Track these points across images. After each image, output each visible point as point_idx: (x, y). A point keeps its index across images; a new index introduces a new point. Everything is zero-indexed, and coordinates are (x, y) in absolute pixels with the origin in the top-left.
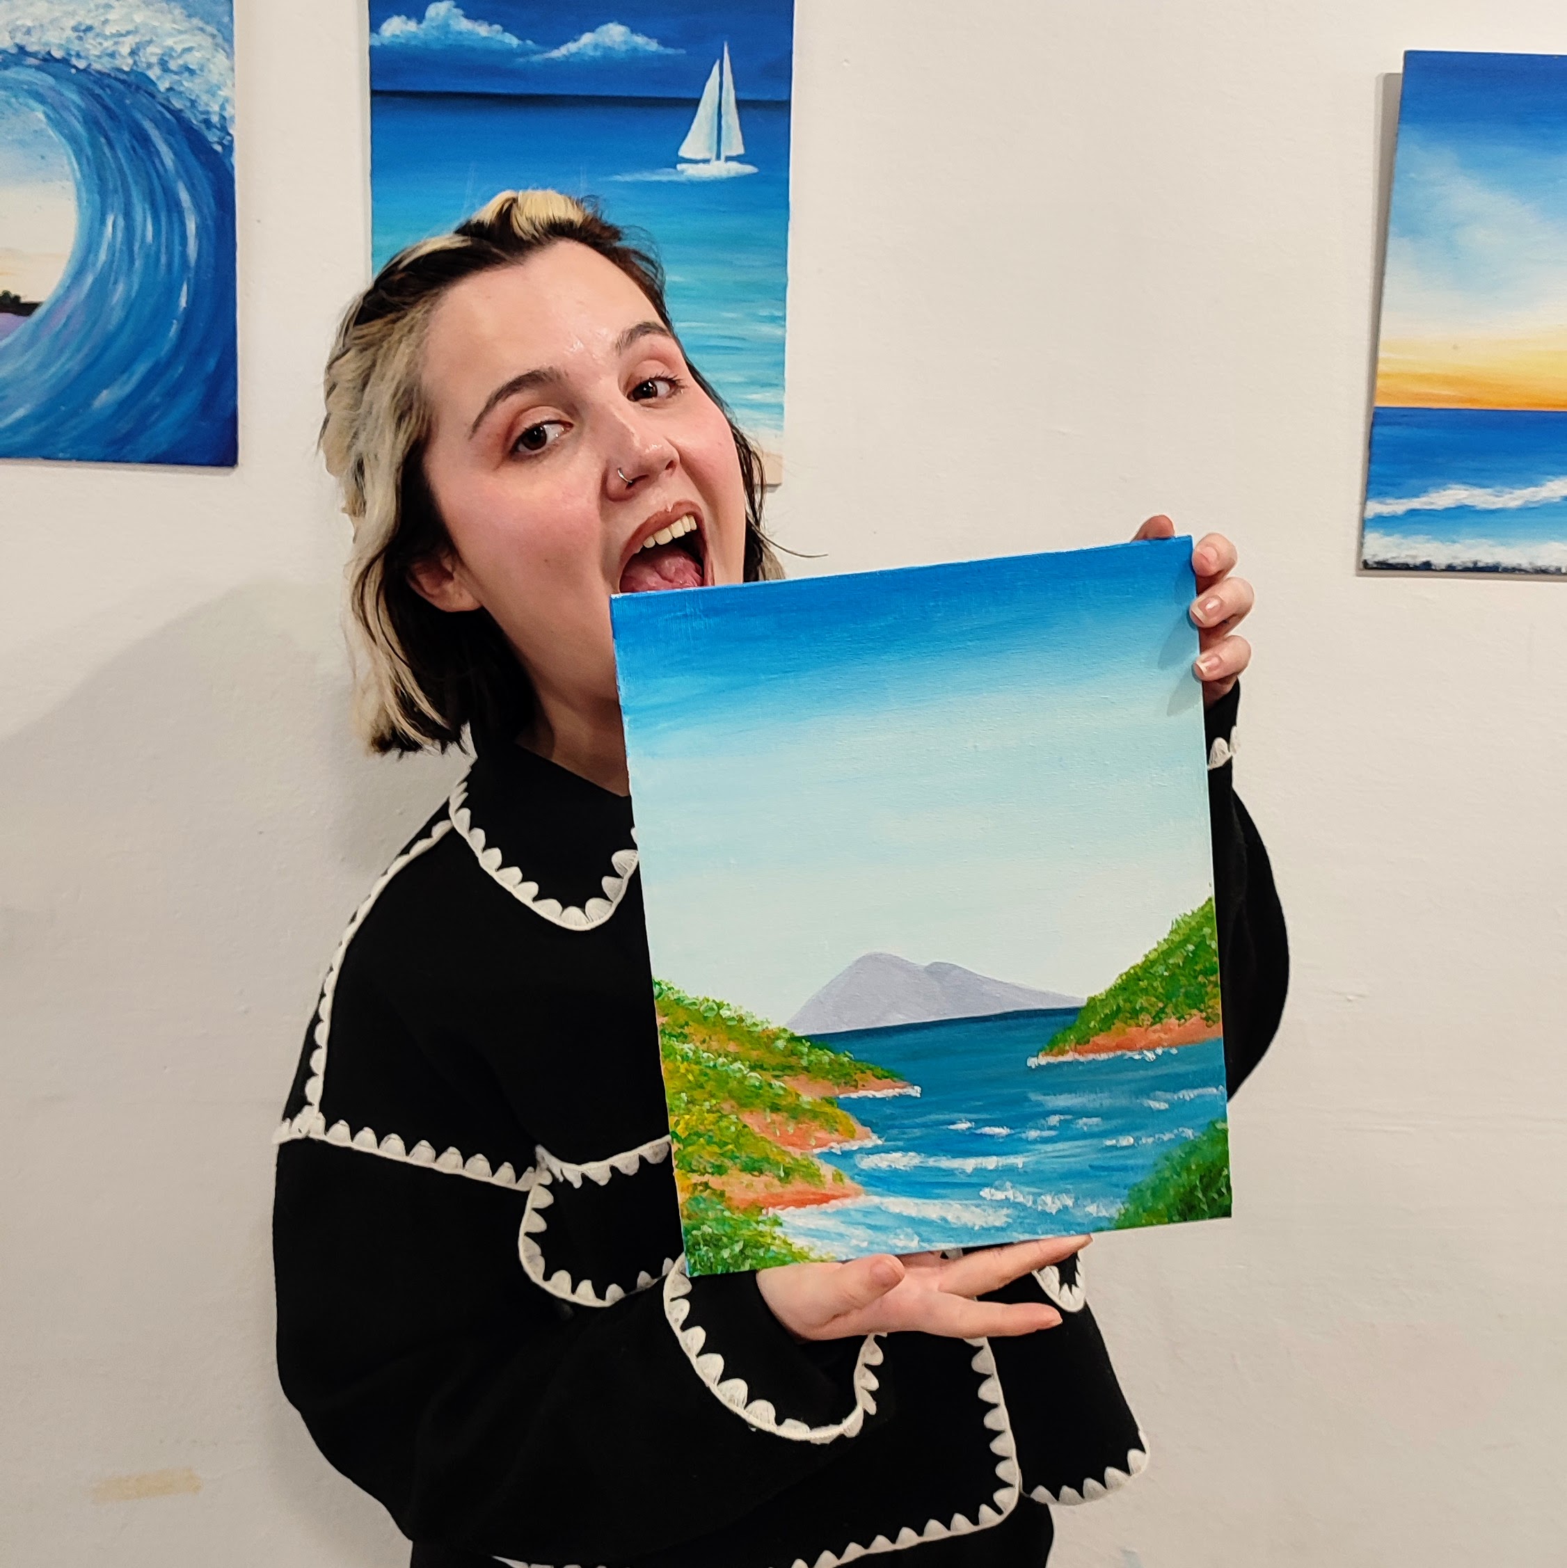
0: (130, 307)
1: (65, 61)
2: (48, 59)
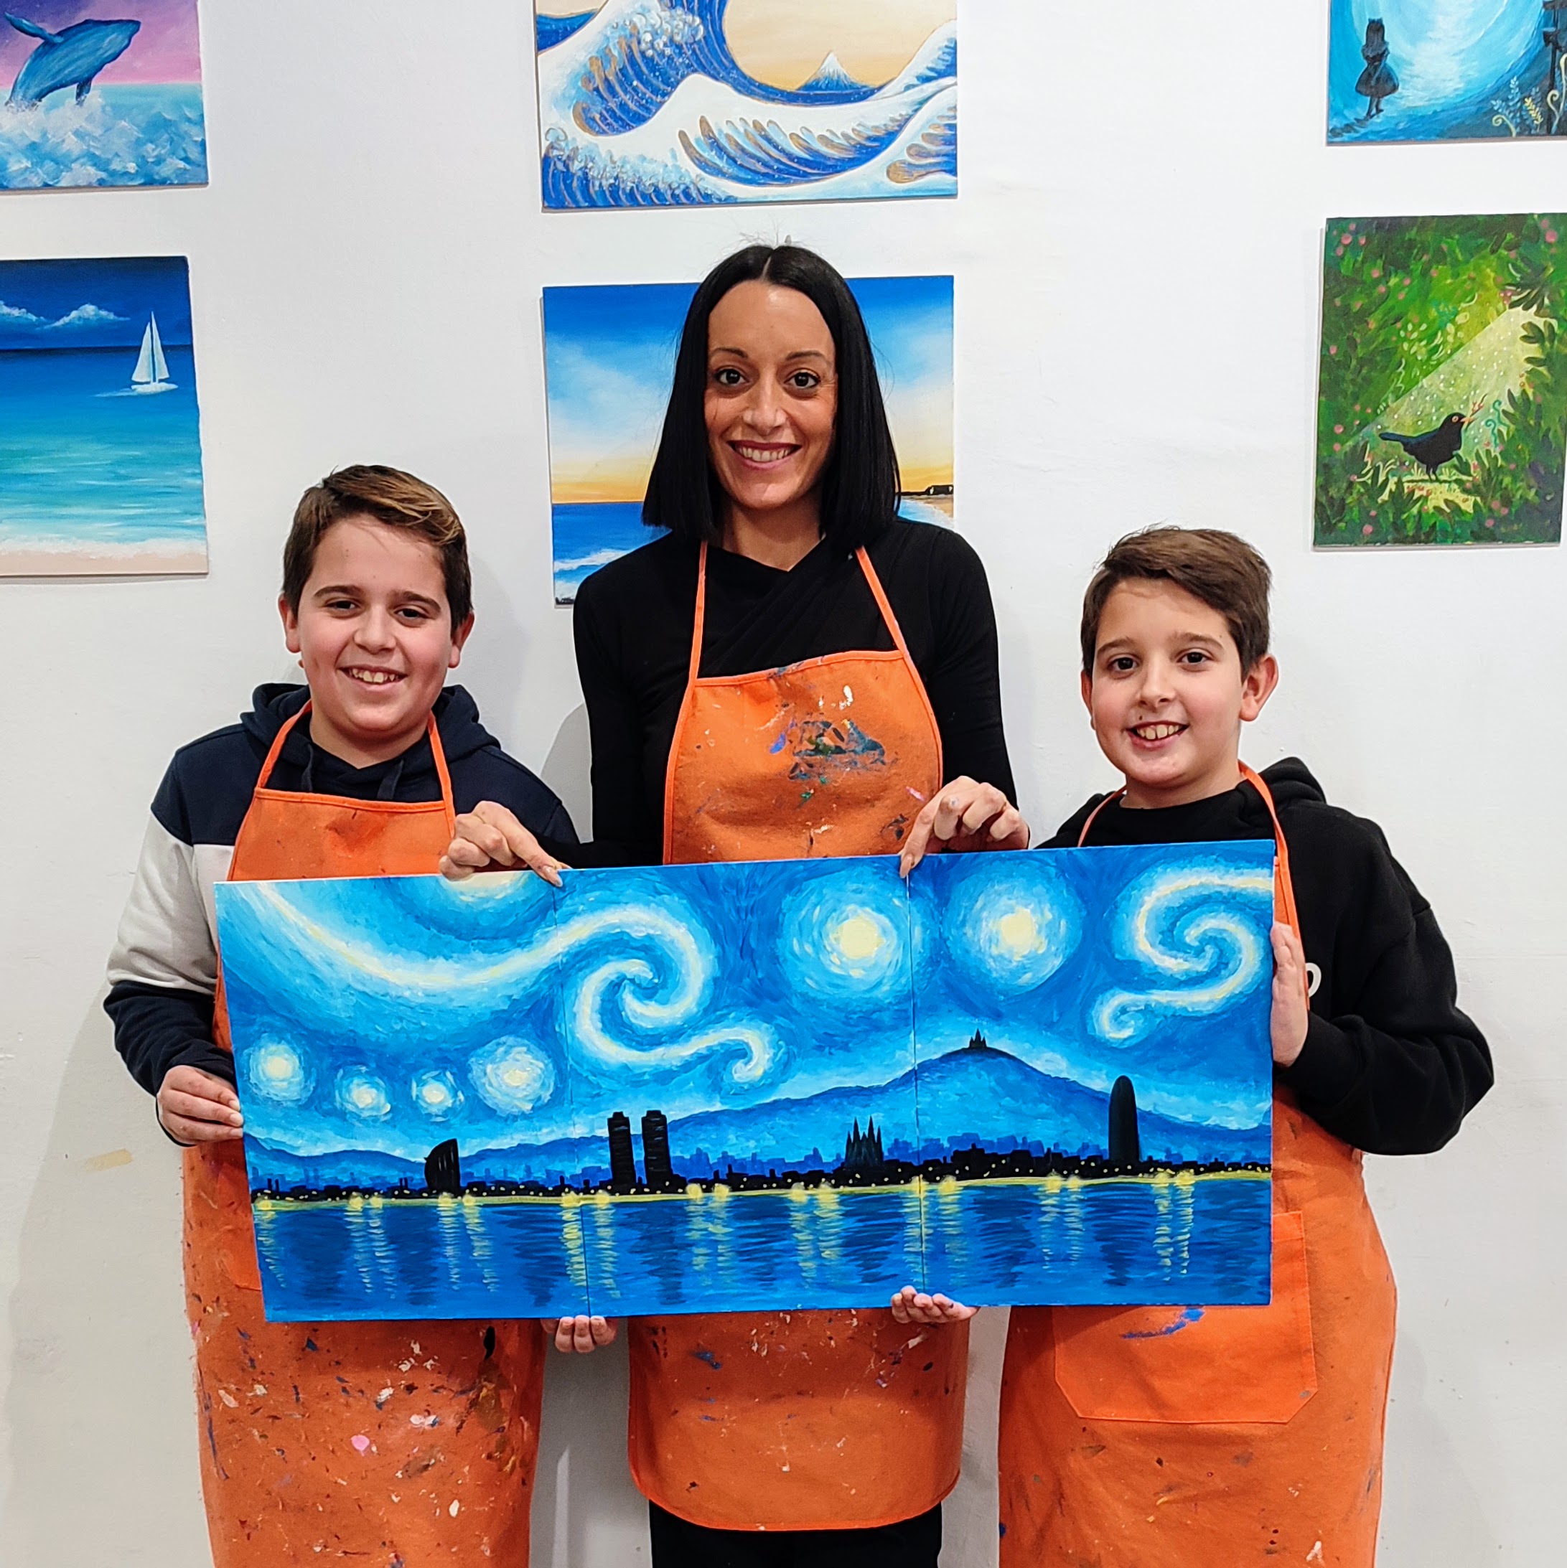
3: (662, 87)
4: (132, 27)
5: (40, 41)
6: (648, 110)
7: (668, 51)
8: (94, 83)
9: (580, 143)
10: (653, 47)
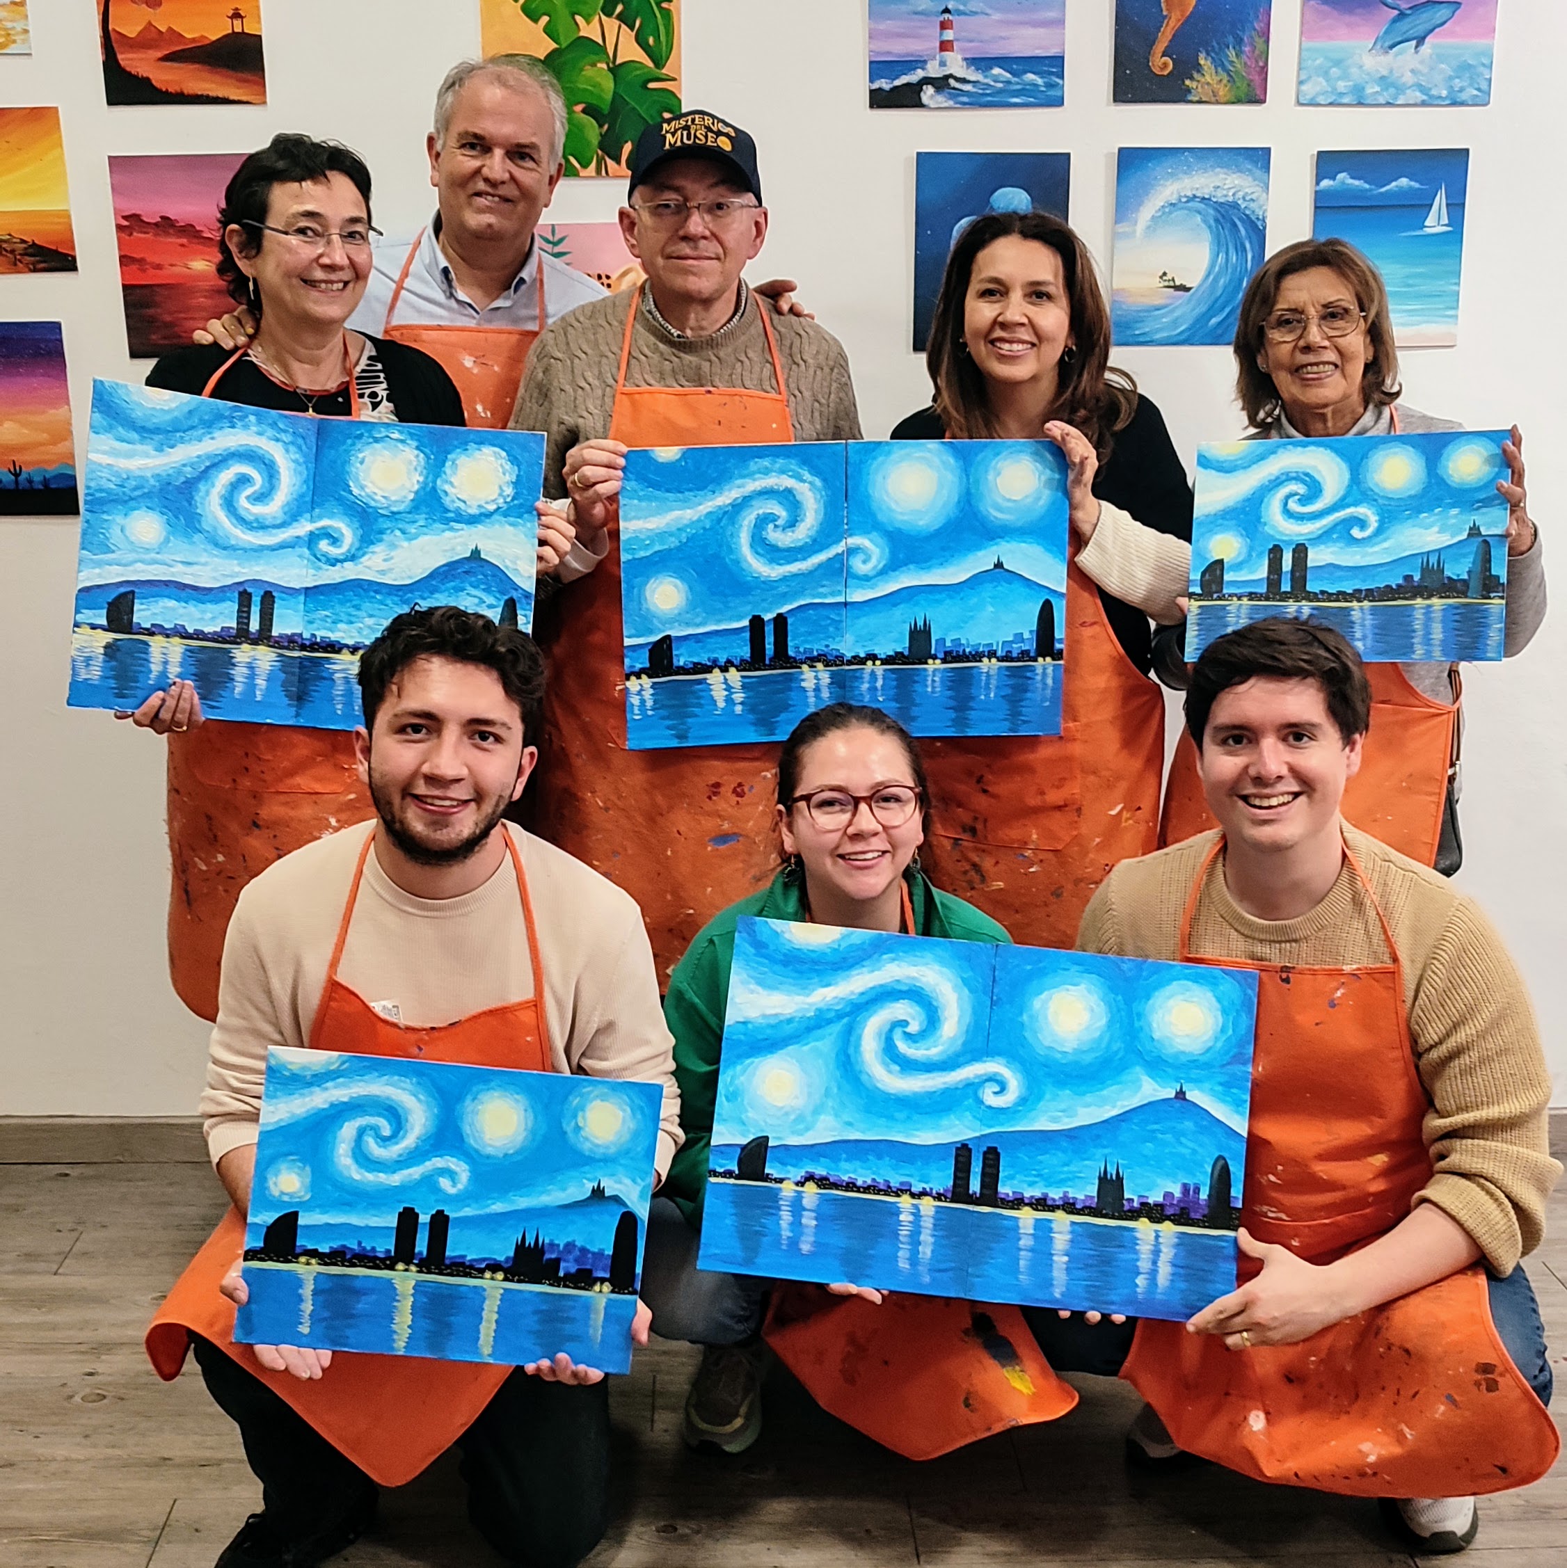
0: (1225, 288)
1: (1209, 199)
2: (1204, 199)
4: (1455, 6)
5: (1396, 12)
8: (1427, 40)
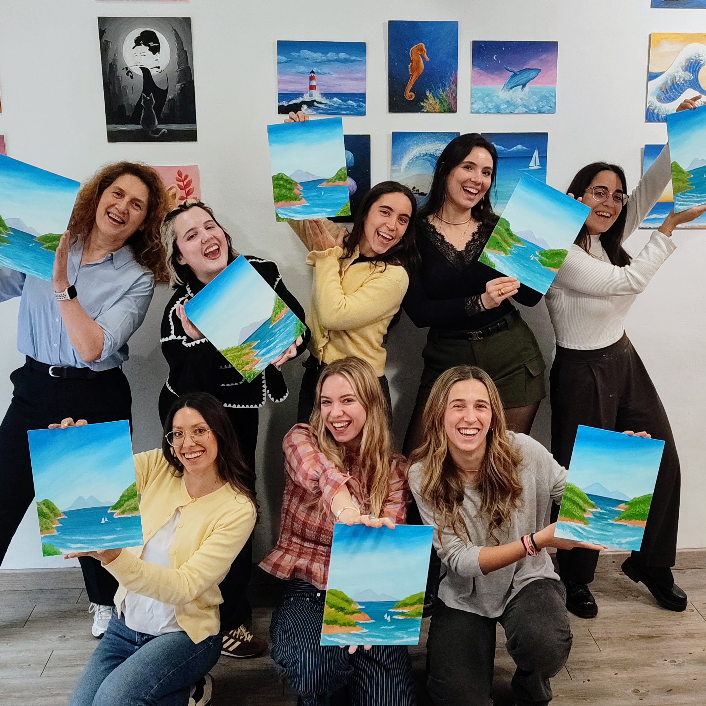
3: (680, 91)
5: (512, 73)
6: (676, 97)
7: (683, 82)
8: (527, 85)
9: (657, 105)
10: (679, 81)
